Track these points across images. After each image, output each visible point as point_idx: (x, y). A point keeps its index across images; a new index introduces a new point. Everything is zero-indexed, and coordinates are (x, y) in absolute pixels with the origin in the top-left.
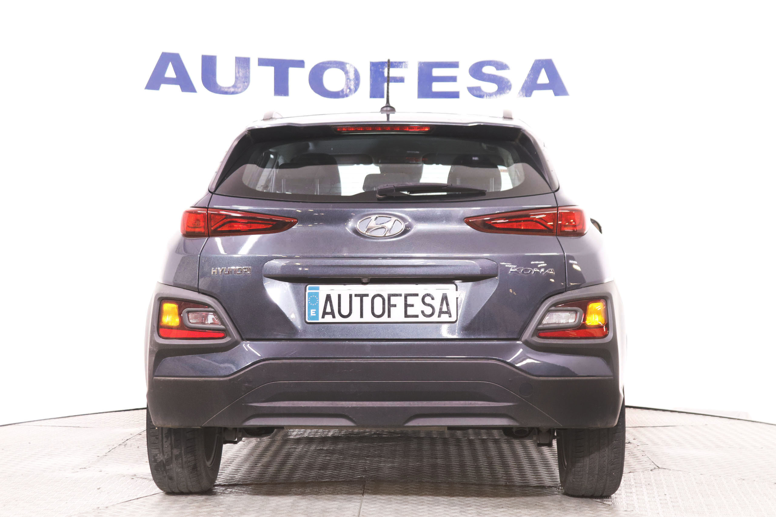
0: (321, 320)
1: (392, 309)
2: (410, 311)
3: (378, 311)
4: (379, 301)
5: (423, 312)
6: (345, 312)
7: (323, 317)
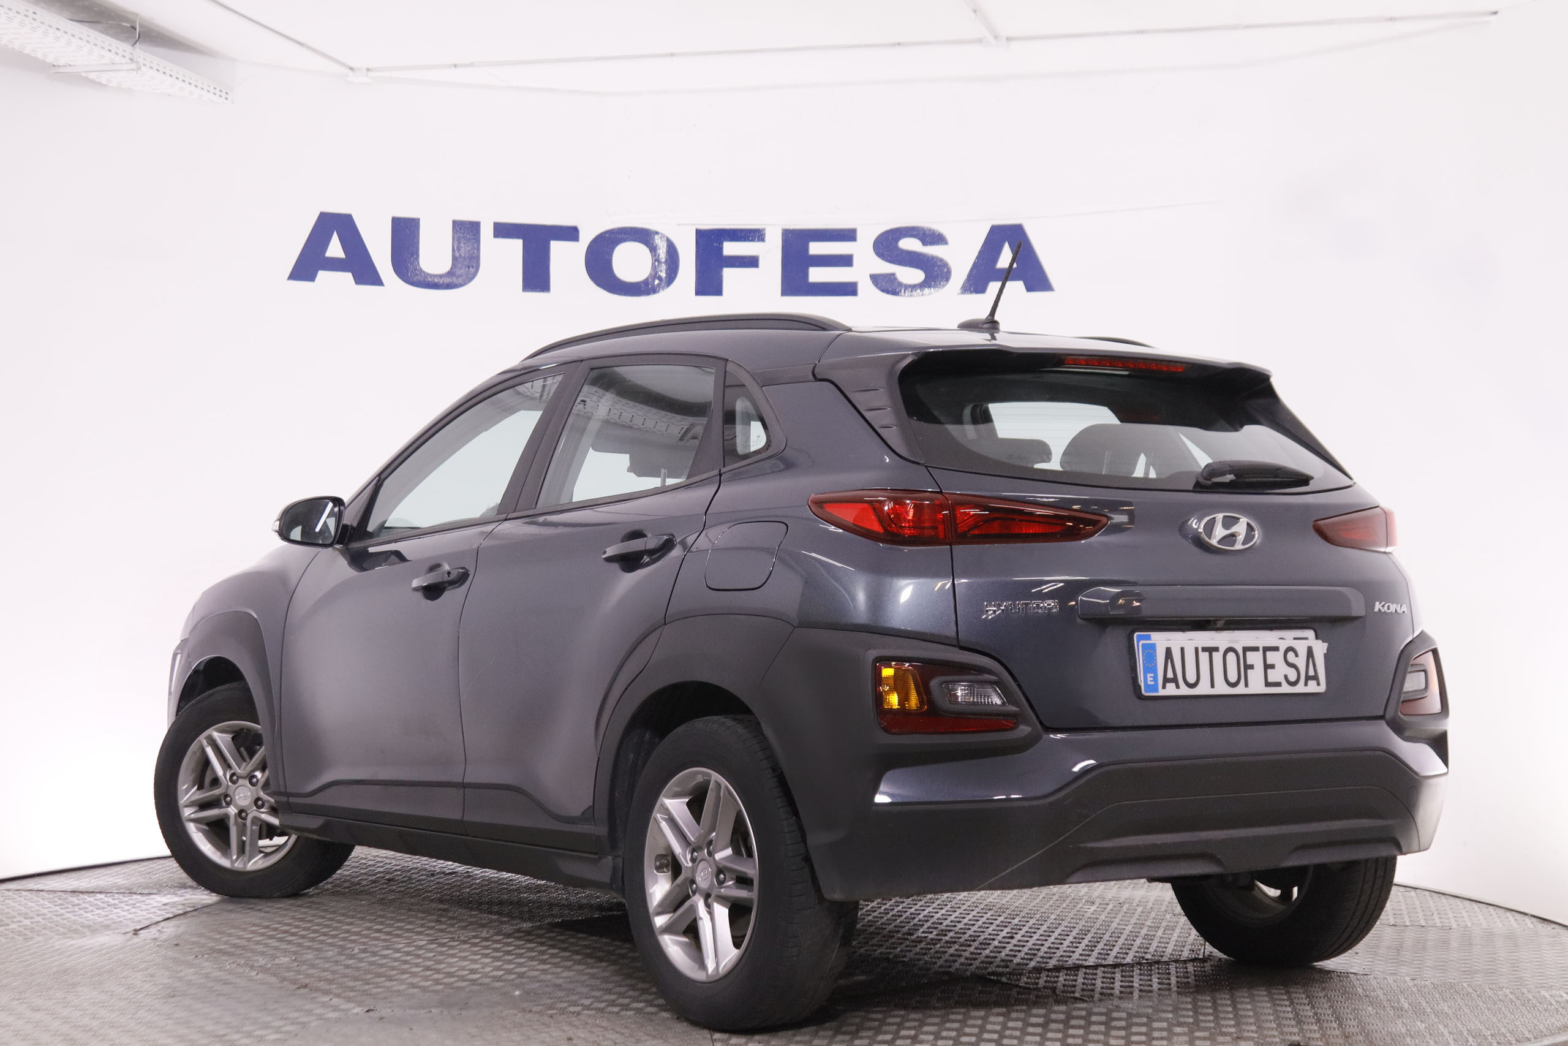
0: (1162, 692)
1: (1249, 671)
3: (1233, 678)
4: (1231, 657)
5: (1286, 677)
6: (1191, 679)
7: (1164, 687)
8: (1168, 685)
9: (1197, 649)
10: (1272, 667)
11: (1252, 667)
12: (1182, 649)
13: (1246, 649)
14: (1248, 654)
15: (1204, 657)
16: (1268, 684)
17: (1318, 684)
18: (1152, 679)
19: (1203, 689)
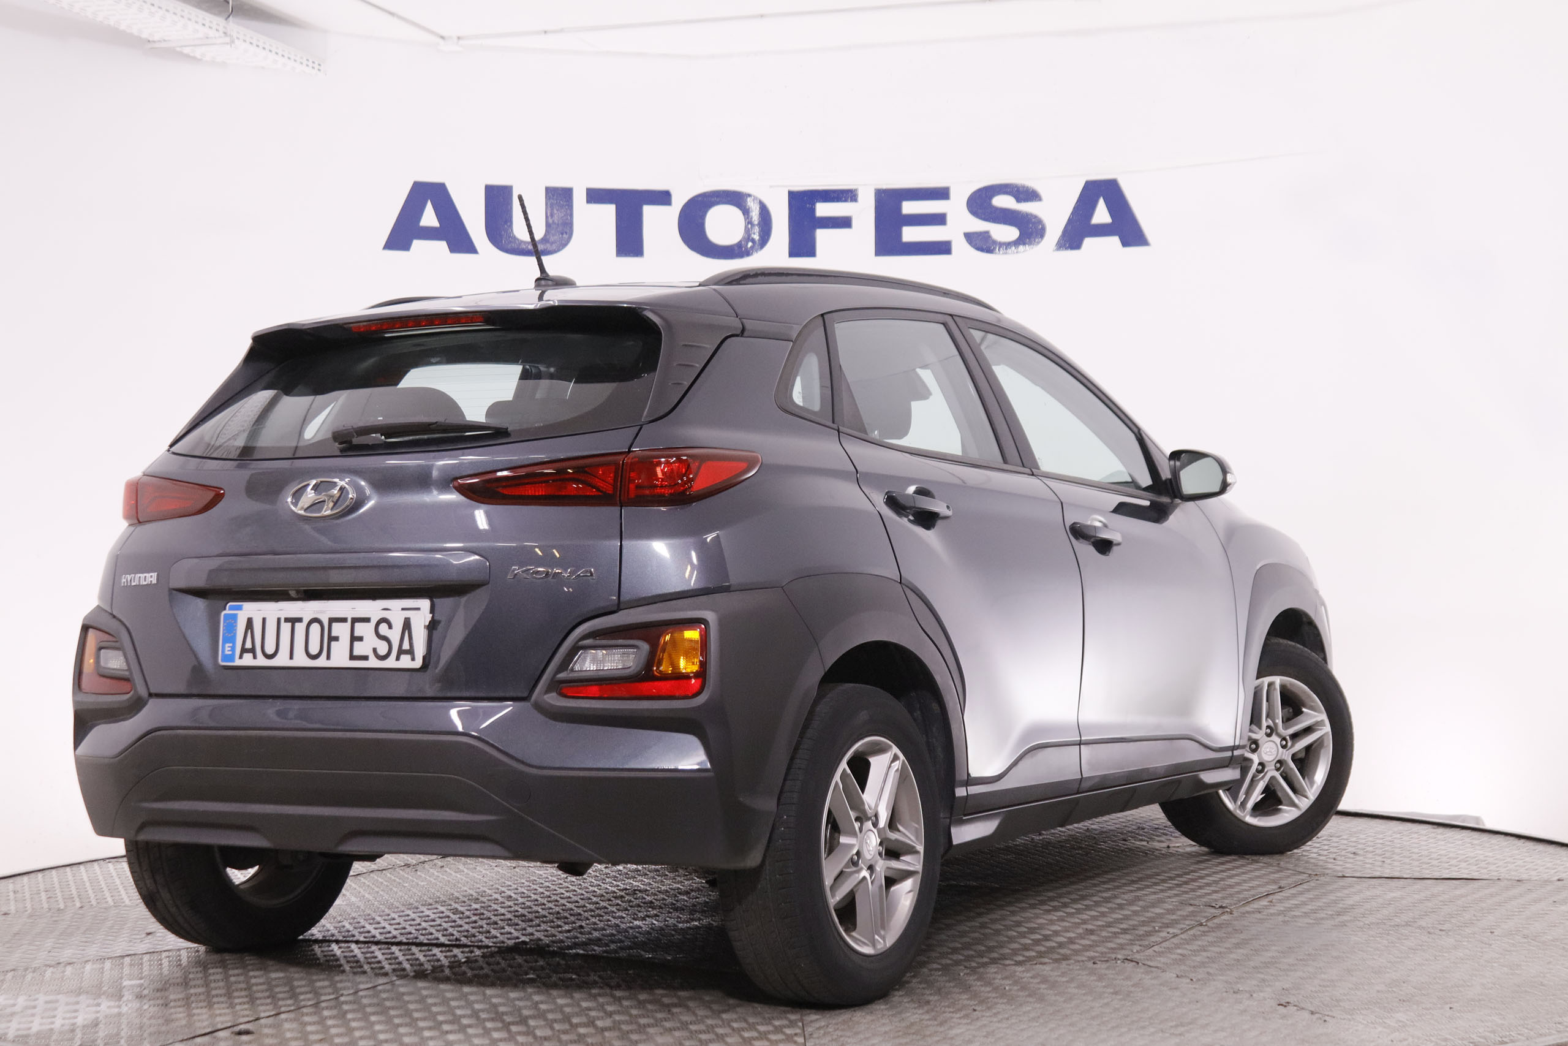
0: (238, 662)
1: (333, 643)
2: (360, 649)
3: (314, 649)
4: (315, 628)
5: (375, 650)
6: (270, 650)
7: (241, 657)
8: (246, 655)
9: (279, 620)
10: (360, 639)
11: (336, 639)
12: (264, 620)
13: (332, 620)
14: (334, 625)
15: (286, 628)
16: (352, 657)
17: (413, 659)
18: (230, 649)
19: (282, 660)
